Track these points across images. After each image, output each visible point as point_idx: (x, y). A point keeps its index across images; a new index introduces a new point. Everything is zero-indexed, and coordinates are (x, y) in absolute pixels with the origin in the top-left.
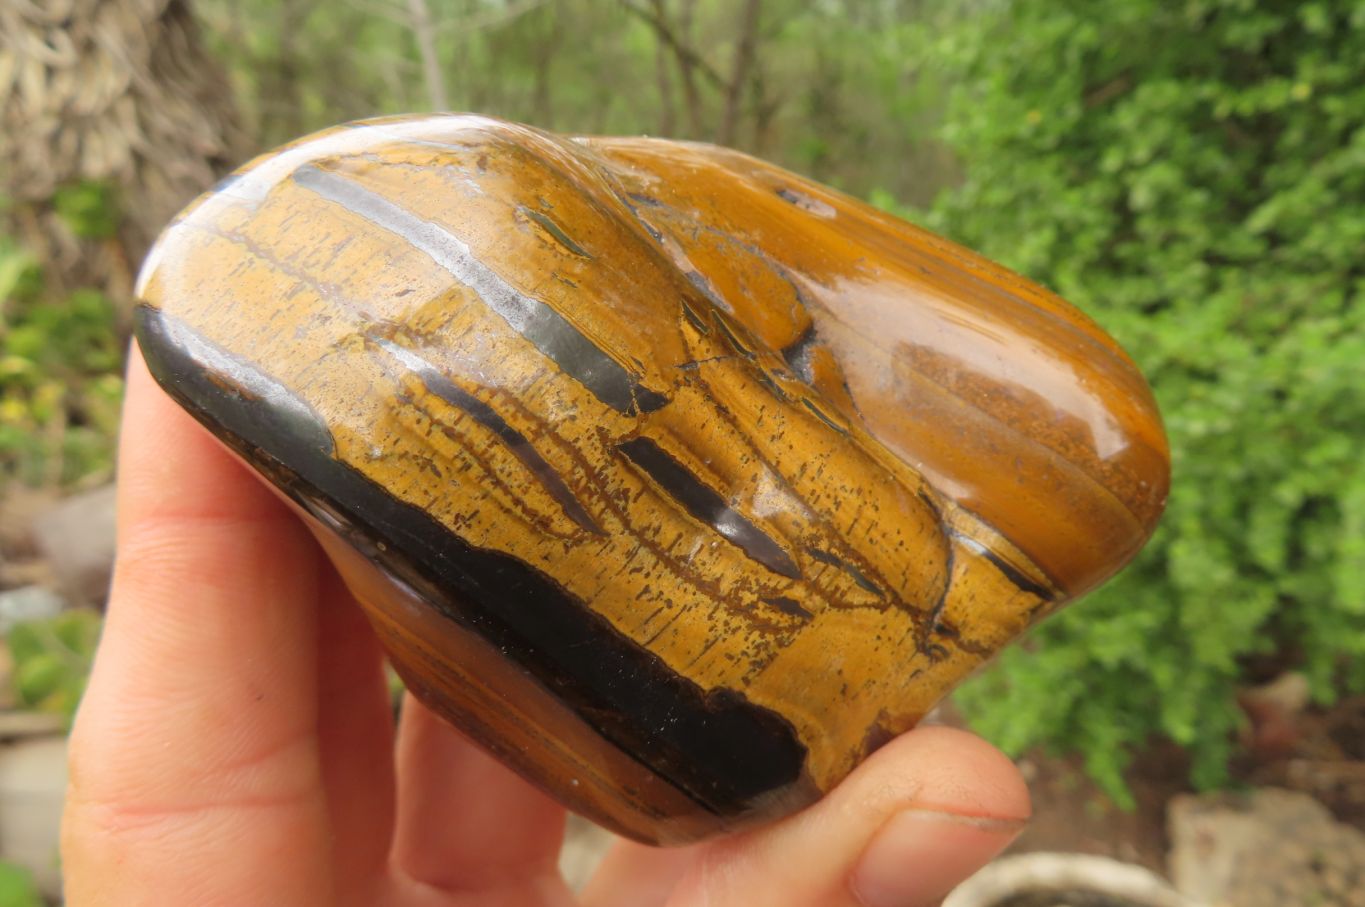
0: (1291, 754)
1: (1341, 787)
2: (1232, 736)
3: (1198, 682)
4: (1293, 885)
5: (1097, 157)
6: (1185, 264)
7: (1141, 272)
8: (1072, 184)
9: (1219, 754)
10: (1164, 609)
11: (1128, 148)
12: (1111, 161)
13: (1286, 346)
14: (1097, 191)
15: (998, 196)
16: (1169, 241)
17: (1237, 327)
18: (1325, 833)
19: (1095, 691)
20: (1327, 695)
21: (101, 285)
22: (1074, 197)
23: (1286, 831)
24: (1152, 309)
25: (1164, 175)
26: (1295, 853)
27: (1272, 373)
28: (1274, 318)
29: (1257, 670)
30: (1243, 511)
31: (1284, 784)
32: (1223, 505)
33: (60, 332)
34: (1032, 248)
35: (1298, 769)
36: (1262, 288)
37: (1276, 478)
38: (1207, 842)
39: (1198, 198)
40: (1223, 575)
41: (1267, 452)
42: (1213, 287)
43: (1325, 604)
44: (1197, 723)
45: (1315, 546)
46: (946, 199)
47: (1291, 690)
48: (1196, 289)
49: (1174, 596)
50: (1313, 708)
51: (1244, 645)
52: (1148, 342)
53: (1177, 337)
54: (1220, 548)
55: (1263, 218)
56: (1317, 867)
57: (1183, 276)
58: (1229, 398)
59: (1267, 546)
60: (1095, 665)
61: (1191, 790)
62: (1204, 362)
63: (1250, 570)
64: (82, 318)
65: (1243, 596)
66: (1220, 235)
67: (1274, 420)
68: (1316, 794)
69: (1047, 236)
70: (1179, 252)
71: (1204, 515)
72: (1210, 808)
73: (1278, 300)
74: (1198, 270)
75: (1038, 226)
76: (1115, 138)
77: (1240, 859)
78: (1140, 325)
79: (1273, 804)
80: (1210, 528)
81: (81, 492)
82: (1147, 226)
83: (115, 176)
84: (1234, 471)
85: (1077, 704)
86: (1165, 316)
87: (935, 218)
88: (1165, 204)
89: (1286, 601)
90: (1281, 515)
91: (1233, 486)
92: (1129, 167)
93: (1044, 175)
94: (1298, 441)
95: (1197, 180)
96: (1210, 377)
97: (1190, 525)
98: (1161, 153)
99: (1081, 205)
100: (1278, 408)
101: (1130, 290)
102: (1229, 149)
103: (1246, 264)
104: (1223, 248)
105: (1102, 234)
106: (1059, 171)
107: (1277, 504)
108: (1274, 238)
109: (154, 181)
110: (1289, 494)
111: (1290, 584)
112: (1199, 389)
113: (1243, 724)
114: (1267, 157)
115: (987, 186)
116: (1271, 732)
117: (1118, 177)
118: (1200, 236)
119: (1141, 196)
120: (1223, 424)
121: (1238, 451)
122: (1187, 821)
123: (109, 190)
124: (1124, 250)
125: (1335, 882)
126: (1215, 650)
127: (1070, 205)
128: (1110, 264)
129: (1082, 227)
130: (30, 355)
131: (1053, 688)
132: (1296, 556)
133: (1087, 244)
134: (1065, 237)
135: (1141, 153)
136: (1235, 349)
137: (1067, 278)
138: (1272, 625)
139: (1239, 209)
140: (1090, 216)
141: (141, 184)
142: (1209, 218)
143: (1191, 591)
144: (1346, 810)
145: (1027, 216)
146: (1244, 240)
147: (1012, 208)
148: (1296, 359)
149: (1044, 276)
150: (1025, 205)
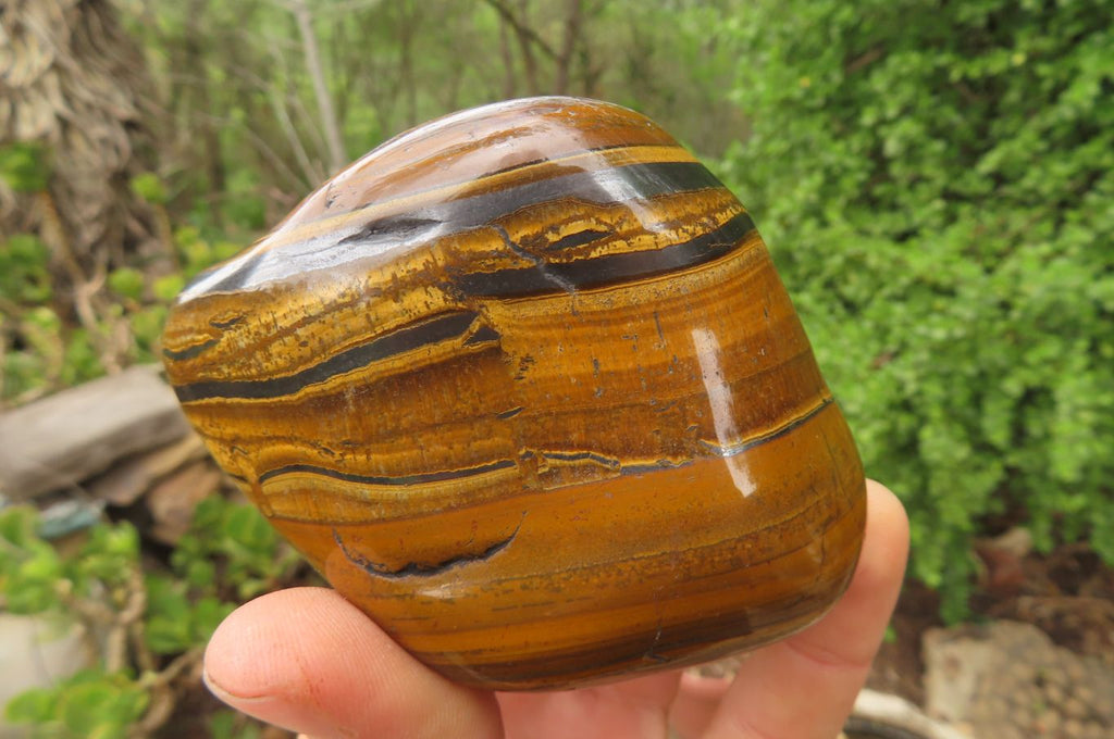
0: (1020, 592)
1: (1058, 616)
2: (973, 579)
3: (943, 537)
4: (1021, 697)
5: (858, 114)
6: (929, 201)
7: (894, 207)
8: (837, 137)
9: (962, 594)
10: (917, 481)
11: (881, 105)
12: (868, 118)
13: (1010, 265)
14: (856, 142)
15: (778, 146)
16: (916, 181)
17: (970, 252)
18: (1046, 654)
20: (1046, 545)
21: (36, 230)
22: (840, 146)
23: (1015, 654)
24: (903, 238)
25: (910, 128)
26: (1023, 672)
27: (999, 288)
28: (1000, 244)
29: (991, 526)
30: (977, 400)
31: (1014, 616)
32: (961, 396)
34: (806, 189)
35: (1025, 603)
36: (989, 220)
37: (1003, 373)
38: (953, 664)
39: (938, 146)
40: (962, 452)
41: (996, 353)
42: (951, 218)
43: (1043, 475)
44: (943, 571)
45: (1035, 428)
46: (736, 149)
47: (1018, 540)
48: (937, 221)
49: (924, 470)
50: (1035, 555)
51: (979, 508)
52: (899, 263)
53: (922, 260)
54: (959, 431)
55: (989, 163)
56: (1040, 682)
57: (927, 210)
58: (964, 310)
59: (996, 430)
61: (940, 624)
62: (945, 280)
63: (983, 447)
64: (19, 258)
65: (978, 469)
66: (957, 176)
67: (1000, 326)
68: (1039, 623)
69: (818, 178)
70: (924, 191)
71: (946, 404)
72: (956, 638)
73: (1003, 228)
74: (939, 204)
75: (811, 170)
76: (871, 98)
77: (980, 678)
78: (893, 251)
79: (1005, 632)
80: (951, 414)
81: (20, 406)
82: (896, 170)
83: (44, 137)
84: (969, 369)
86: (914, 242)
88: (912, 152)
89: (1011, 471)
90: (1008, 403)
91: (969, 381)
92: (883, 121)
93: (814, 130)
94: (1020, 343)
95: (936, 132)
96: (950, 293)
97: (935, 413)
98: (907, 110)
99: (843, 154)
100: (1005, 317)
101: (885, 222)
102: (962, 106)
103: (976, 200)
104: (958, 186)
105: (862, 176)
106: (826, 126)
107: (1005, 395)
108: (999, 178)
109: (78, 141)
110: (1013, 386)
111: (1014, 459)
112: (940, 303)
113: (981, 569)
114: (992, 113)
115: (768, 139)
116: (1003, 574)
117: (873, 130)
118: (940, 179)
119: (892, 147)
120: (959, 332)
121: (972, 353)
122: (937, 649)
123: (39, 151)
124: (880, 190)
125: (1054, 693)
126: (956, 513)
127: (835, 154)
128: (868, 201)
129: (846, 170)
132: (1019, 435)
133: (849, 185)
134: (832, 180)
135: (892, 111)
136: (969, 269)
137: (833, 214)
138: (1002, 491)
139: (972, 155)
140: (852, 162)
141: (67, 145)
142: (946, 163)
143: (938, 466)
144: (1063, 635)
145: (801, 163)
146: (974, 180)
147: (788, 156)
148: (1017, 276)
149: (815, 212)
150: (799, 154)
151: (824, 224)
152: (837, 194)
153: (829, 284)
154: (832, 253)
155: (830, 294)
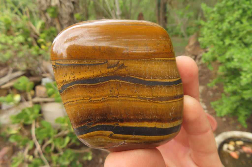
15: (230, 3)
19: (241, 105)
21: (55, 26)
33: (49, 35)
34: (237, 14)
46: (218, 5)
60: (243, 99)
69: (241, 11)
75: (239, 9)
83: (57, 5)
85: (238, 107)
87: (215, 9)
99: (249, 5)
109: (63, 6)
123: (56, 8)
129: (249, 9)
130: (44, 38)
131: (233, 103)
133: (249, 13)
137: (244, 20)
141: (61, 7)
145: (236, 7)
147: (233, 6)
149: (239, 20)
150: (236, 5)
151: (242, 23)
152: (245, 16)
153: (240, 39)
154: (243, 30)
155: (240, 41)
